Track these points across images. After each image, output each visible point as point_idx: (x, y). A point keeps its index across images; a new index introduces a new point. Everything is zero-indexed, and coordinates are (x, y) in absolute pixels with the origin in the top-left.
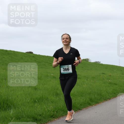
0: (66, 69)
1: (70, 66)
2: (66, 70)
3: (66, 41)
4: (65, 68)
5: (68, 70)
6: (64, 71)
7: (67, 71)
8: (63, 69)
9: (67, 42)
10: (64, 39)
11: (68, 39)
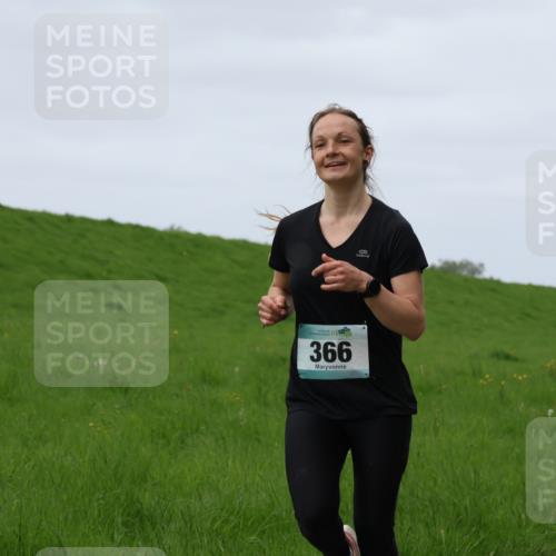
0: (333, 351)
1: (359, 332)
2: (330, 356)
3: (340, 159)
4: (326, 345)
5: (342, 359)
6: (319, 359)
7: (337, 361)
8: (312, 345)
9: (342, 164)
10: (322, 144)
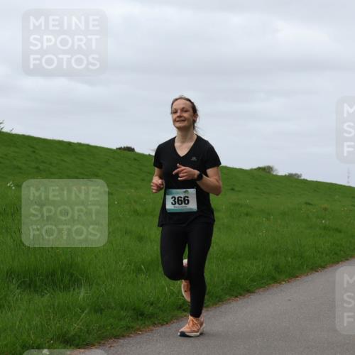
1: (192, 192)
2: (180, 202)
4: (178, 198)
6: (175, 204)
7: (183, 204)
8: (172, 198)
11: (186, 111)
